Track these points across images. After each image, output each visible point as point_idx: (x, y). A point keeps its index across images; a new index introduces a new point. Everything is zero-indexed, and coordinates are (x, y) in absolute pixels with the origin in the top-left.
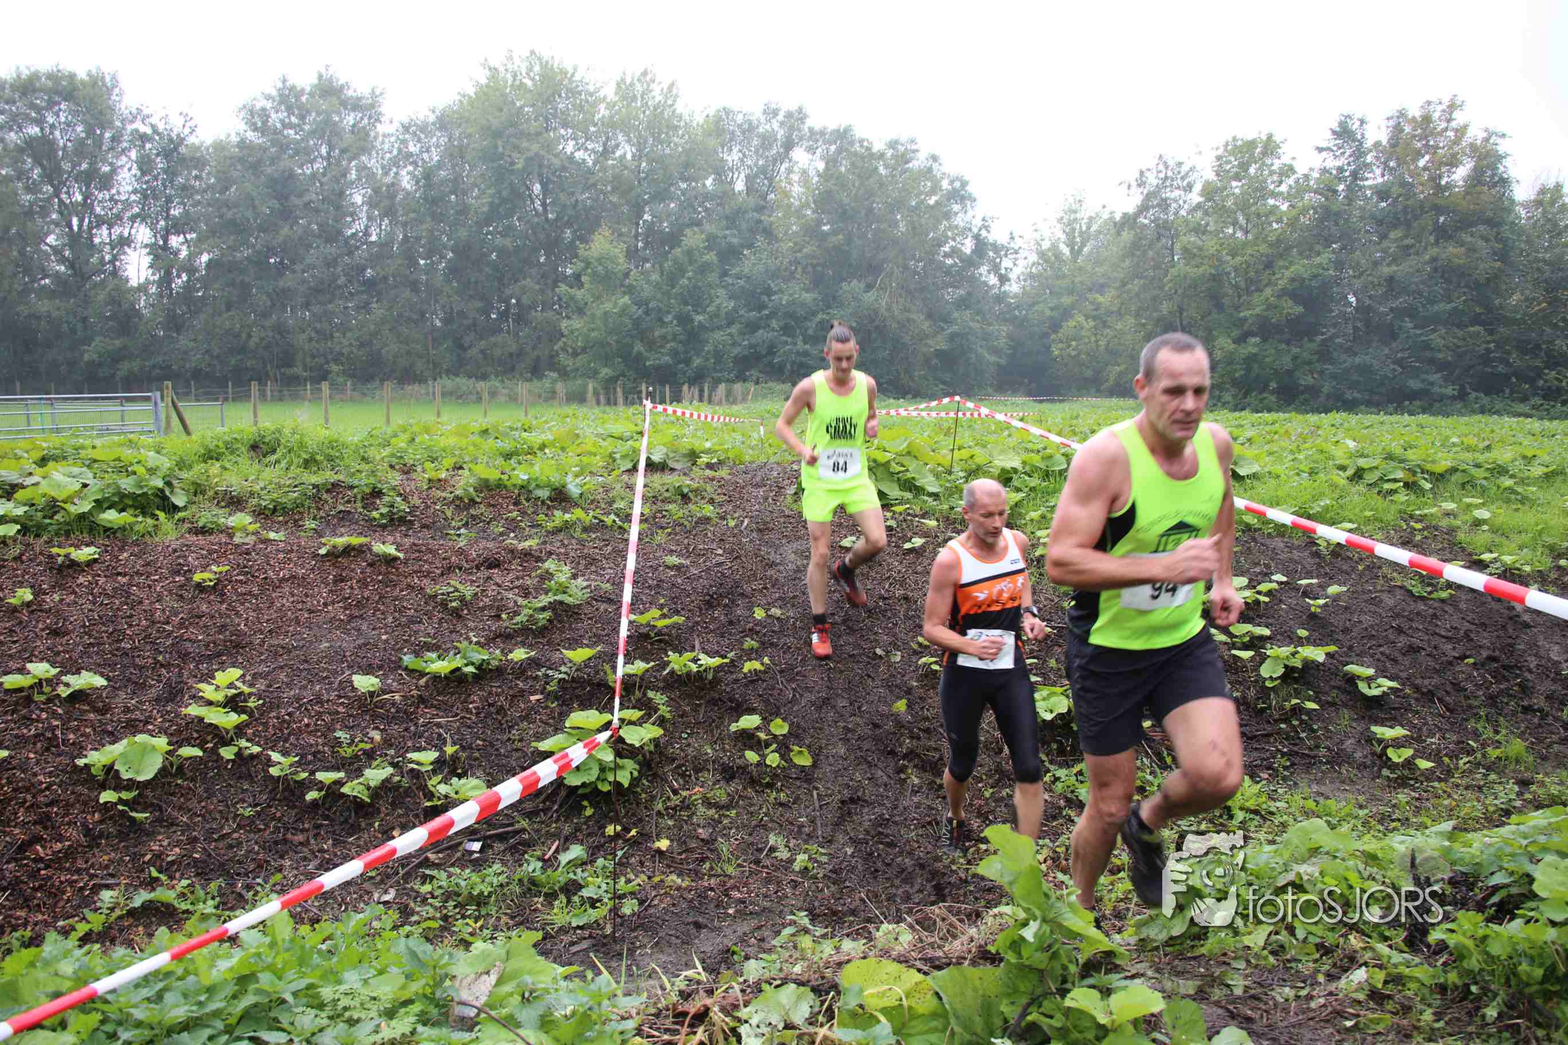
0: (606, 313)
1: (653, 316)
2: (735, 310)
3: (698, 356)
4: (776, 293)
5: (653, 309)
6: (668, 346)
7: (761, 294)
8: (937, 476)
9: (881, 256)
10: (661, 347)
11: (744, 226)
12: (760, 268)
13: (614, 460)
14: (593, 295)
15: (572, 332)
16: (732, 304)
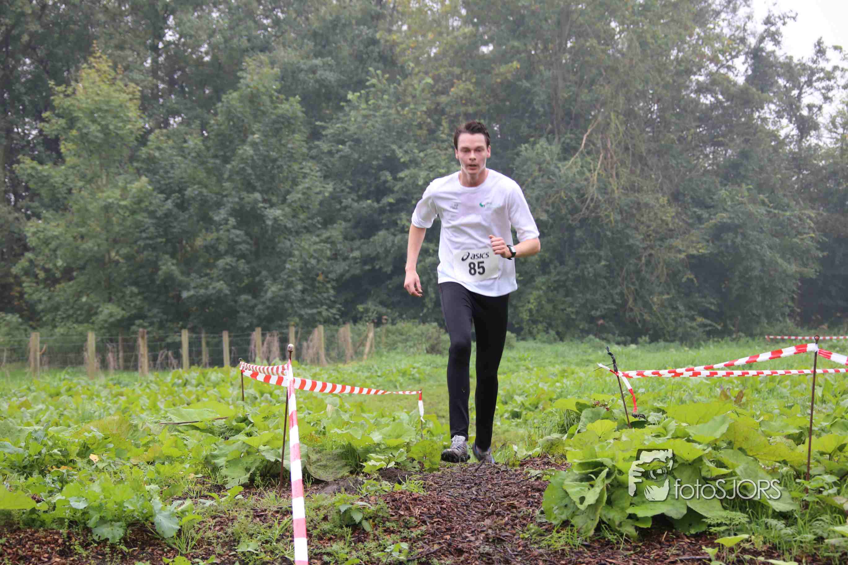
0: (107, 208)
1: (192, 210)
2: (334, 197)
3: (275, 280)
4: (405, 166)
5: (194, 199)
6: (221, 263)
7: (380, 168)
8: (783, 481)
9: (585, 96)
10: (207, 265)
11: (346, 51)
12: (378, 122)
13: (215, 469)
14: (83, 177)
15: (46, 242)
16: (330, 187)
